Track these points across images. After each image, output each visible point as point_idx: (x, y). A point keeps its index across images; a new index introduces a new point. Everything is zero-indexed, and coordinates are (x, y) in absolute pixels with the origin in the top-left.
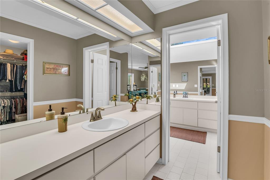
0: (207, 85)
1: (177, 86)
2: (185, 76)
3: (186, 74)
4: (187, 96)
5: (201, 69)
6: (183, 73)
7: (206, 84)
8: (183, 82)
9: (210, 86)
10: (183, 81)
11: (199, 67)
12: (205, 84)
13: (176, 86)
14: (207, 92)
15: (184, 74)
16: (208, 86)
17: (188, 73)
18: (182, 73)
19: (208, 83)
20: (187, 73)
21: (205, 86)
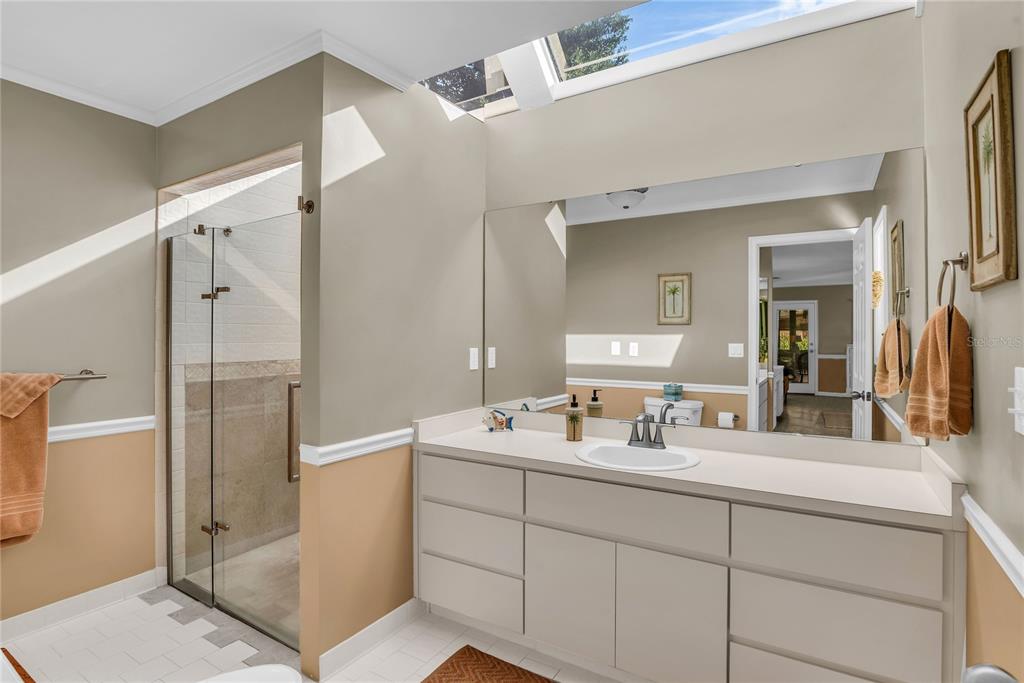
0: (794, 340)
1: (634, 348)
2: (678, 296)
3: (679, 284)
4: (659, 431)
5: (765, 253)
6: (663, 279)
7: (792, 334)
8: (663, 325)
9: (811, 348)
10: (663, 320)
11: (755, 243)
12: (786, 333)
13: (625, 349)
14: (797, 372)
15: (671, 285)
16: (799, 344)
17: (690, 275)
18: (659, 276)
19: (799, 333)
20: (685, 277)
21: (787, 344)
